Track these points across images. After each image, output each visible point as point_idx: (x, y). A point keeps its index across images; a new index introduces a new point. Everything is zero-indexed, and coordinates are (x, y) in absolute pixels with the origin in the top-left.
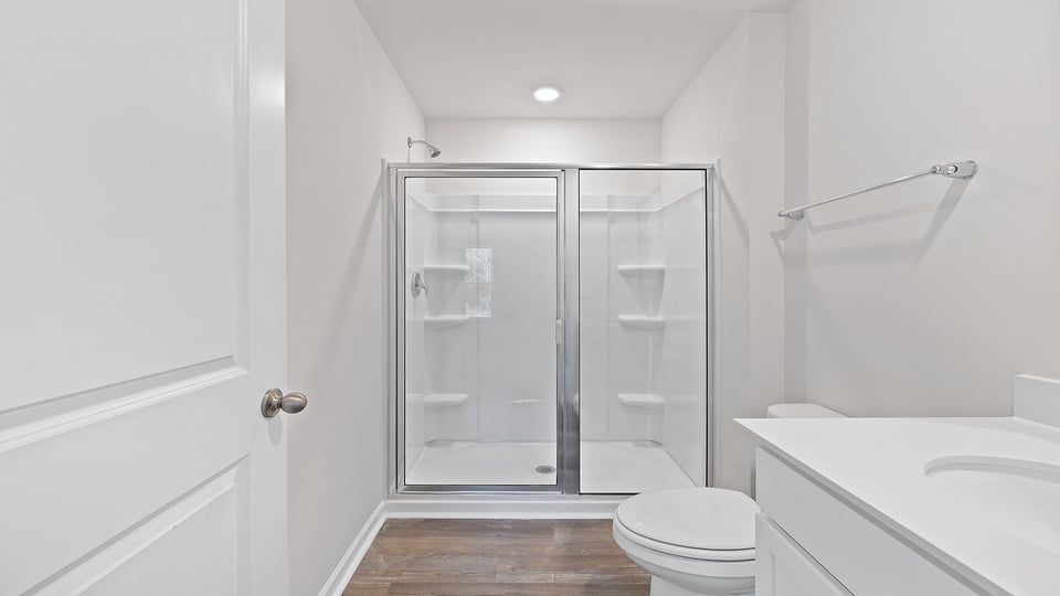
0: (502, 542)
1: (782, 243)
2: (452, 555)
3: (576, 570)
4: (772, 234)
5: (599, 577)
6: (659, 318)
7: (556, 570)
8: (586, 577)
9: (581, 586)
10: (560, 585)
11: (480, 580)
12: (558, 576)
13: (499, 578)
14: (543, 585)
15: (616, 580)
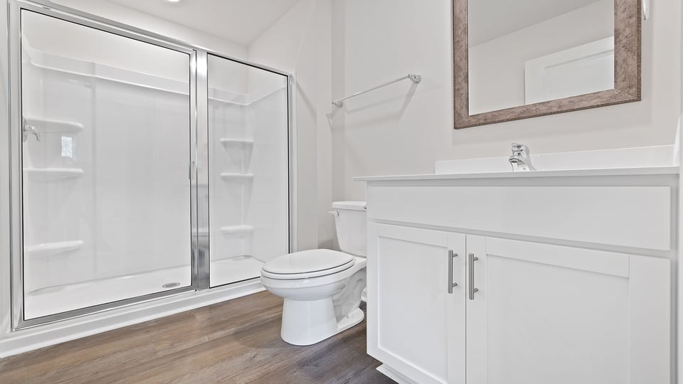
0: (153, 334)
1: (331, 120)
2: (103, 357)
3: (222, 329)
4: (327, 115)
5: (240, 327)
6: (250, 174)
7: (207, 334)
8: (232, 330)
9: (231, 335)
10: (214, 340)
11: (143, 361)
12: (211, 336)
13: (160, 354)
14: (200, 345)
15: (252, 324)
